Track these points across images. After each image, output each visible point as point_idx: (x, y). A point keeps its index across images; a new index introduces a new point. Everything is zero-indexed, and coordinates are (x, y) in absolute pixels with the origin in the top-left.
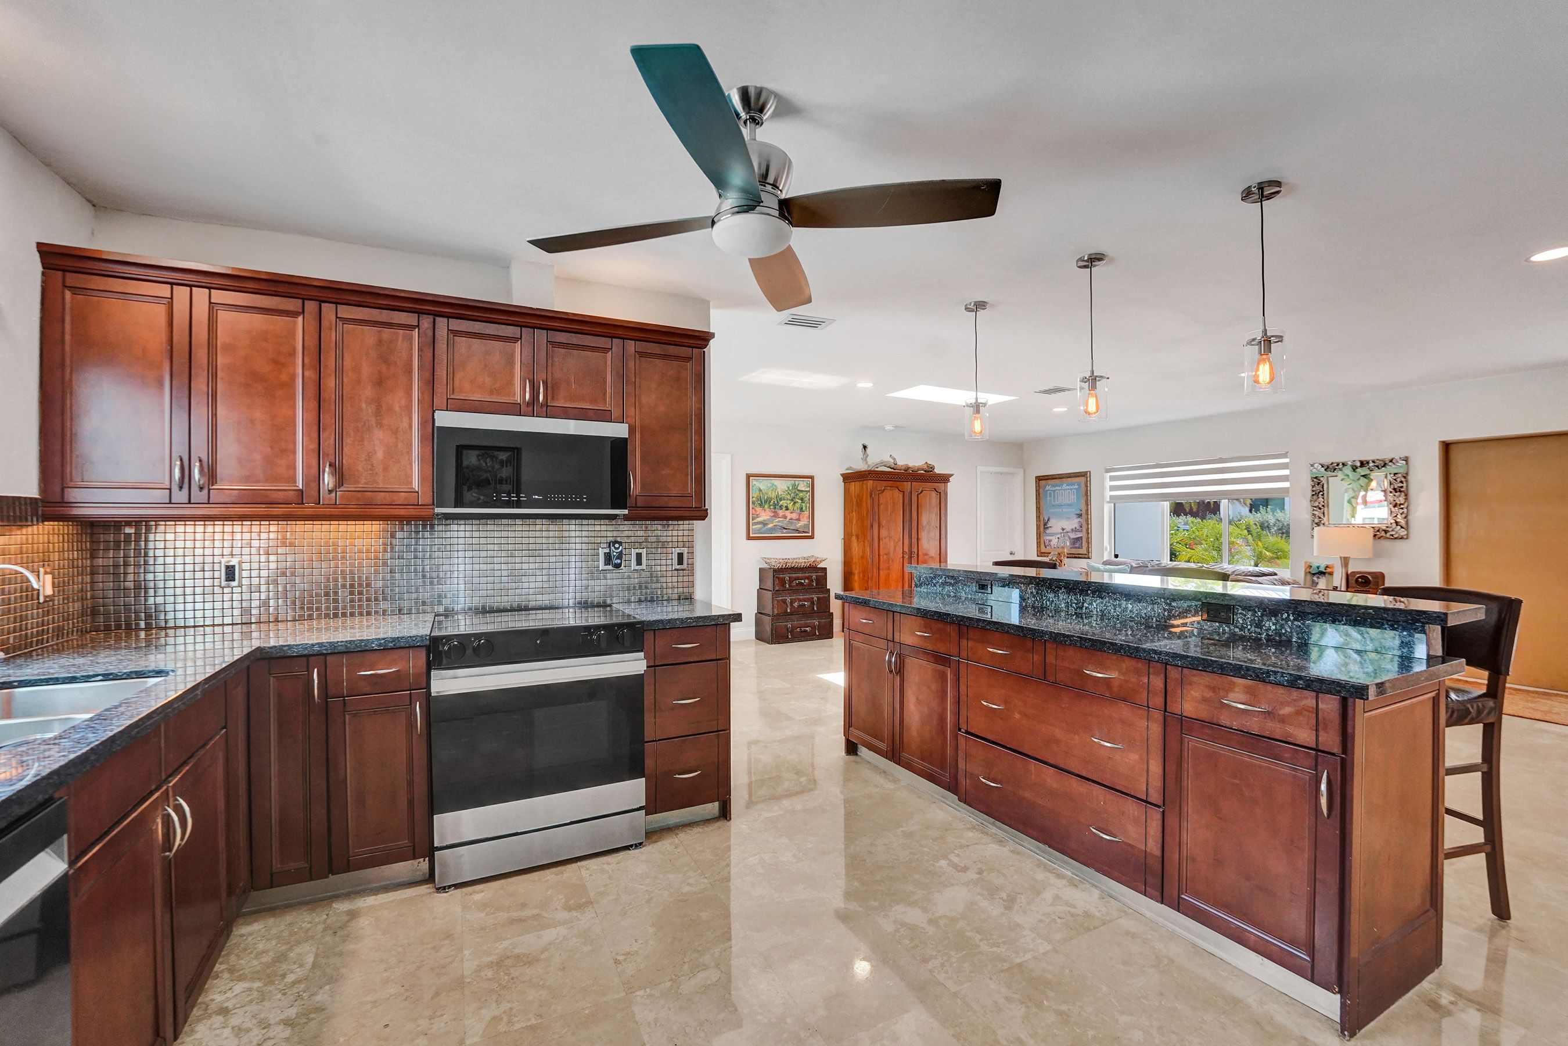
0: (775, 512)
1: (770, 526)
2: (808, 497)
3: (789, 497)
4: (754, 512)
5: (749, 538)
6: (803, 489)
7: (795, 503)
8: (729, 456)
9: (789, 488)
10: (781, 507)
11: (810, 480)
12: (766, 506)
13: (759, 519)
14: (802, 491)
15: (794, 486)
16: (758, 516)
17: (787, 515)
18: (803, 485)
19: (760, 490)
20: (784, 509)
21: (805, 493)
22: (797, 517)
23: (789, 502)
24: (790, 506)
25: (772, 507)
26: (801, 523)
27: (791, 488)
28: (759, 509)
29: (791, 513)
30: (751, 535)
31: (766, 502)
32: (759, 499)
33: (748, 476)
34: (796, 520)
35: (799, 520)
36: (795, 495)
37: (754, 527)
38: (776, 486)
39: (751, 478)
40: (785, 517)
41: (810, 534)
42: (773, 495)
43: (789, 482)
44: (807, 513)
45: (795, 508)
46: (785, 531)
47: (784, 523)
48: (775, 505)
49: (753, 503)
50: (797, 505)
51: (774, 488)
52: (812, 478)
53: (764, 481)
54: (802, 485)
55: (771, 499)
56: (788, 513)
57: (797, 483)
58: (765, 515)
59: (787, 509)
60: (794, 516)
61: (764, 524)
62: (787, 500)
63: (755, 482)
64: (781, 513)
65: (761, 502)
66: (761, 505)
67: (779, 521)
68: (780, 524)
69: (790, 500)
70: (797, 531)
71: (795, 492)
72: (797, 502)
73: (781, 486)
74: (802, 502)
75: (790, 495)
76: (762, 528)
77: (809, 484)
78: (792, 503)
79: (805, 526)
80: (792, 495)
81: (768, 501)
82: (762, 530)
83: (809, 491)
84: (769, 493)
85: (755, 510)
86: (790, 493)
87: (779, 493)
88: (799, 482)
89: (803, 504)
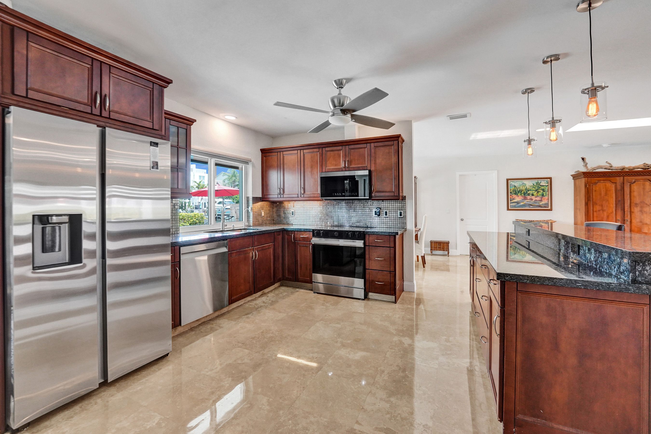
0: (524, 197)
1: (522, 204)
2: (547, 189)
3: (534, 189)
4: (511, 197)
5: (508, 209)
6: (544, 185)
7: (538, 192)
8: (496, 172)
9: (534, 184)
10: (529, 195)
11: (549, 180)
12: (519, 194)
13: (515, 201)
14: (543, 186)
15: (537, 183)
16: (514, 199)
17: (532, 198)
18: (543, 183)
19: (515, 186)
20: (531, 195)
21: (545, 187)
22: (540, 199)
23: (534, 192)
24: (535, 193)
25: (523, 194)
26: (543, 203)
27: (535, 184)
28: (514, 196)
29: (536, 197)
30: (510, 208)
31: (519, 192)
32: (515, 190)
33: (508, 180)
34: (539, 201)
35: (541, 201)
36: (538, 188)
37: (511, 204)
38: (525, 184)
39: (509, 181)
40: (532, 199)
41: (549, 208)
42: (524, 188)
43: (534, 182)
44: (547, 197)
45: (538, 195)
46: (531, 206)
47: (531, 202)
48: (525, 193)
49: (511, 193)
50: (540, 193)
51: (524, 185)
52: (551, 178)
53: (518, 182)
55: (522, 190)
56: (533, 197)
57: (539, 182)
58: (518, 199)
59: (533, 195)
60: (538, 199)
61: (518, 203)
62: (533, 190)
63: (511, 183)
64: (529, 197)
65: (516, 192)
66: (516, 194)
68: (528, 203)
69: (534, 191)
70: (540, 206)
71: (538, 187)
72: (540, 191)
73: (529, 184)
74: (543, 192)
75: (535, 188)
76: (516, 205)
77: (548, 182)
78: (536, 192)
79: (545, 204)
80: (536, 188)
81: (520, 191)
82: (517, 206)
83: (548, 186)
84: (521, 188)
85: (512, 196)
86: (535, 187)
87: (528, 187)
88: (542, 181)
89: (544, 193)
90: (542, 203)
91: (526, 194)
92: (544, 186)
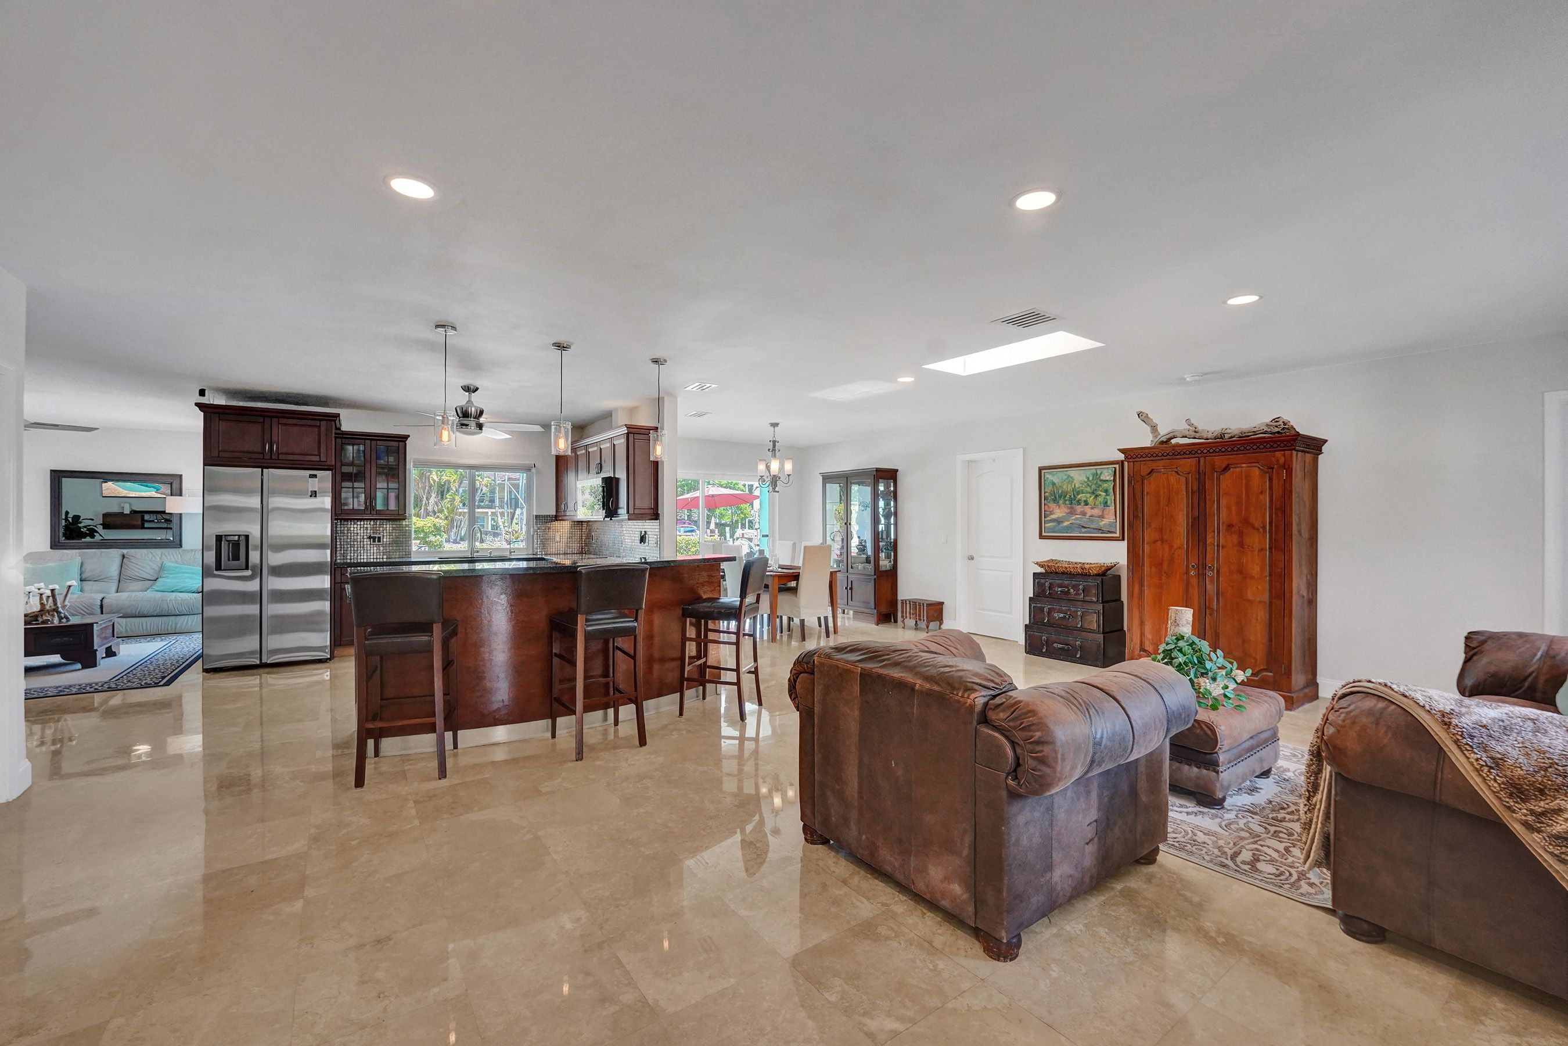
0: (1071, 508)
1: (1066, 524)
2: (1112, 488)
3: (1088, 489)
4: (1046, 509)
5: (1041, 537)
6: (1107, 478)
7: (1097, 496)
8: (1023, 450)
9: (1088, 478)
10: (1079, 502)
11: (1118, 466)
12: (1061, 502)
13: (1053, 517)
14: (1105, 481)
15: (1095, 475)
16: (1052, 513)
17: (1086, 511)
19: (1054, 484)
20: (1083, 504)
21: (1110, 483)
22: (1101, 514)
23: (1088, 495)
24: (1091, 500)
25: (1067, 502)
26: (1106, 521)
27: (1091, 478)
28: (1052, 505)
29: (1092, 508)
30: (1044, 534)
31: (1060, 497)
32: (1053, 493)
33: (1040, 469)
34: (1099, 517)
35: (1102, 517)
36: (1096, 487)
37: (1047, 525)
38: (1072, 478)
39: (1043, 472)
40: (1084, 514)
41: (1118, 534)
42: (1070, 488)
43: (1089, 472)
44: (1112, 508)
45: (1097, 503)
46: (1084, 530)
47: (1084, 521)
48: (1071, 499)
49: (1045, 498)
50: (1100, 499)
51: (1070, 480)
52: (1122, 463)
53: (1059, 474)
54: (1106, 474)
55: (1067, 493)
56: (1087, 509)
57: (1099, 472)
58: (1059, 512)
59: (1086, 503)
60: (1096, 512)
61: (1058, 521)
62: (1087, 492)
63: (1046, 476)
64: (1079, 509)
65: (1055, 497)
66: (1055, 501)
67: (1076, 519)
68: (1078, 522)
69: (1090, 493)
70: (1100, 530)
71: (1097, 483)
72: (1100, 495)
73: (1079, 477)
74: (1107, 495)
75: (1091, 487)
76: (1055, 526)
77: (1115, 472)
78: (1093, 497)
79: (1110, 525)
80: (1093, 487)
81: (1063, 495)
82: (1057, 529)
83: (1114, 480)
84: (1065, 487)
85: (1049, 507)
86: (1090, 484)
87: (1077, 486)
88: (1106, 470)
89: (1108, 497)
90: (1103, 522)
91: (1074, 502)
92: (1107, 481)
